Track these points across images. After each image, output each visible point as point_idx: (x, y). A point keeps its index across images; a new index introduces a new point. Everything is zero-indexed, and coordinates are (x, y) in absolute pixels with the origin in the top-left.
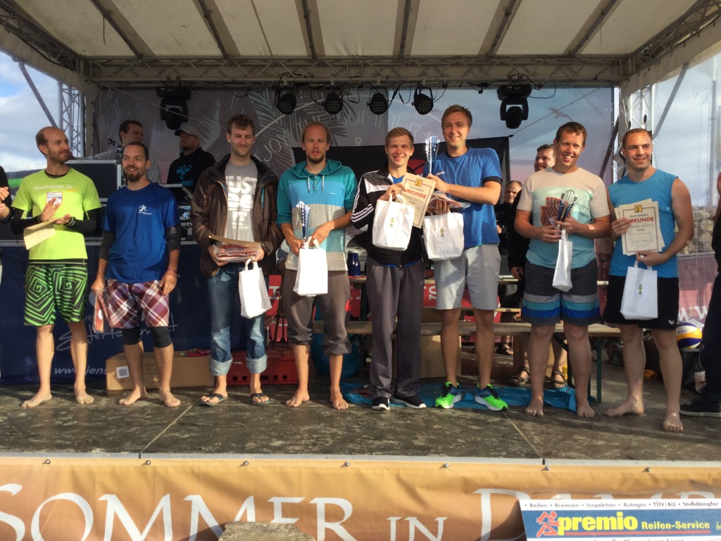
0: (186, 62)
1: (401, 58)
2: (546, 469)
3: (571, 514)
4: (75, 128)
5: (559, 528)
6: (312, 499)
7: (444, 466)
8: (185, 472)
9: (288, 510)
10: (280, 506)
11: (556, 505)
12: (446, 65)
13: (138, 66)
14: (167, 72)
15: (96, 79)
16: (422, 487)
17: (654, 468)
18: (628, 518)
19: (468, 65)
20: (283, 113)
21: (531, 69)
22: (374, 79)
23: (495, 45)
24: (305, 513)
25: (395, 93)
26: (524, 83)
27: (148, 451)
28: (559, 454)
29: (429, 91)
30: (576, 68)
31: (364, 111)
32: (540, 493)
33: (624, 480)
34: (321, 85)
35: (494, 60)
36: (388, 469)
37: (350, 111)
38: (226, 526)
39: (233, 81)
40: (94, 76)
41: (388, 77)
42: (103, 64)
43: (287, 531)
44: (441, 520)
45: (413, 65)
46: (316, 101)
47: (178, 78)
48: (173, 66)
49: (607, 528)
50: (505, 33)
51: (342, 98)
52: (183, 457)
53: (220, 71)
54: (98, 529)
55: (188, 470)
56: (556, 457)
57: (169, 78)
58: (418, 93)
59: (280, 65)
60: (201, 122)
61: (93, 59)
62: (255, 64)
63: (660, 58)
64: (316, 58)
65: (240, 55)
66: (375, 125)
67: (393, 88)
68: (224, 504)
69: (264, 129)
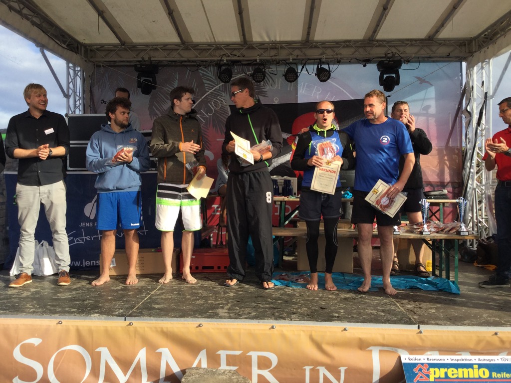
0: (155, 47)
1: (307, 42)
2: (421, 332)
3: (440, 366)
4: (78, 94)
5: (430, 376)
6: (248, 352)
7: (345, 330)
8: (157, 331)
9: (231, 360)
10: (225, 357)
11: (428, 359)
12: (340, 47)
13: (121, 50)
14: (142, 54)
15: (92, 60)
16: (328, 344)
17: (501, 332)
18: (482, 370)
19: (355, 47)
20: (223, 81)
21: (401, 49)
22: (287, 57)
23: (375, 31)
24: (243, 362)
25: (303, 68)
26: (396, 59)
27: (131, 316)
28: (430, 322)
29: (327, 66)
30: (434, 48)
31: (280, 80)
32: (416, 350)
33: (479, 342)
34: (250, 62)
35: (375, 43)
36: (304, 331)
37: (270, 80)
38: (186, 371)
39: (188, 60)
40: (91, 58)
41: (297, 56)
42: (97, 49)
43: (230, 374)
44: (343, 369)
45: (316, 47)
46: (246, 74)
47: (150, 58)
48: (146, 50)
49: (466, 376)
50: (383, 23)
51: (265, 72)
52: (157, 320)
53: (179, 54)
54: (95, 372)
55: (159, 330)
56: (427, 323)
57: (143, 58)
58: (320, 67)
59: (221, 49)
60: (165, 88)
61: (91, 45)
62: (204, 48)
63: (496, 39)
64: (246, 43)
65: (193, 42)
66: (289, 90)
67: (301, 64)
68: (185, 355)
69: (208, 93)
